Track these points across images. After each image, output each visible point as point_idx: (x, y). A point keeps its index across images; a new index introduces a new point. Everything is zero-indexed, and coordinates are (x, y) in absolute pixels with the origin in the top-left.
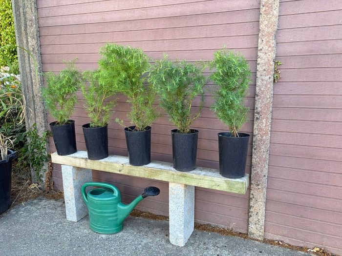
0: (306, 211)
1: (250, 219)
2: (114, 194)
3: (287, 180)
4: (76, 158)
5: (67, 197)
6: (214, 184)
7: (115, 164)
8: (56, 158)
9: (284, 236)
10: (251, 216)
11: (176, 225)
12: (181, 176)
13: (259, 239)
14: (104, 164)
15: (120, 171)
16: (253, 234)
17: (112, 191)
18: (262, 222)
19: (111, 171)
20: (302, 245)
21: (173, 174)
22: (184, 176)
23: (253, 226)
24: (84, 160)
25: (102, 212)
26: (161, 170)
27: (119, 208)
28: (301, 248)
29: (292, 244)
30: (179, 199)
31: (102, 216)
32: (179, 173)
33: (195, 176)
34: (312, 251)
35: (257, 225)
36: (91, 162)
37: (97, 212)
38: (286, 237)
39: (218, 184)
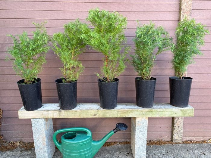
0: (204, 119)
1: (174, 131)
2: (88, 135)
3: (194, 103)
4: (49, 110)
5: (38, 147)
6: (172, 113)
7: (90, 111)
8: (23, 114)
9: (193, 137)
10: (175, 129)
11: (141, 147)
12: (148, 111)
13: (180, 142)
14: (79, 112)
15: (95, 115)
16: (176, 140)
17: (85, 133)
18: (182, 131)
19: (85, 117)
20: (202, 140)
21: (142, 111)
22: (150, 112)
23: (176, 135)
24: (58, 112)
25: (80, 152)
26: (132, 110)
27: (93, 145)
28: (202, 141)
29: (197, 140)
30: (144, 128)
31: (80, 156)
32: (146, 110)
33: (159, 110)
34: (208, 141)
35: (178, 134)
36: (66, 112)
37: (76, 153)
38: (194, 137)
39: (176, 112)
